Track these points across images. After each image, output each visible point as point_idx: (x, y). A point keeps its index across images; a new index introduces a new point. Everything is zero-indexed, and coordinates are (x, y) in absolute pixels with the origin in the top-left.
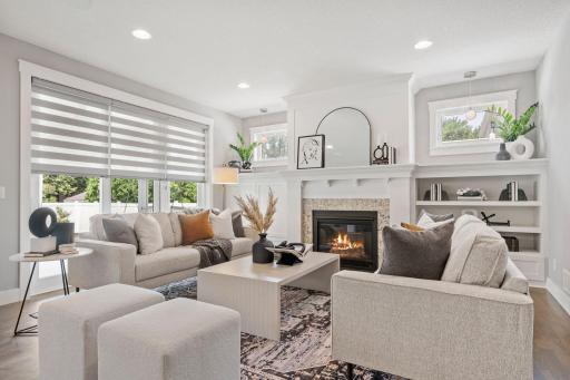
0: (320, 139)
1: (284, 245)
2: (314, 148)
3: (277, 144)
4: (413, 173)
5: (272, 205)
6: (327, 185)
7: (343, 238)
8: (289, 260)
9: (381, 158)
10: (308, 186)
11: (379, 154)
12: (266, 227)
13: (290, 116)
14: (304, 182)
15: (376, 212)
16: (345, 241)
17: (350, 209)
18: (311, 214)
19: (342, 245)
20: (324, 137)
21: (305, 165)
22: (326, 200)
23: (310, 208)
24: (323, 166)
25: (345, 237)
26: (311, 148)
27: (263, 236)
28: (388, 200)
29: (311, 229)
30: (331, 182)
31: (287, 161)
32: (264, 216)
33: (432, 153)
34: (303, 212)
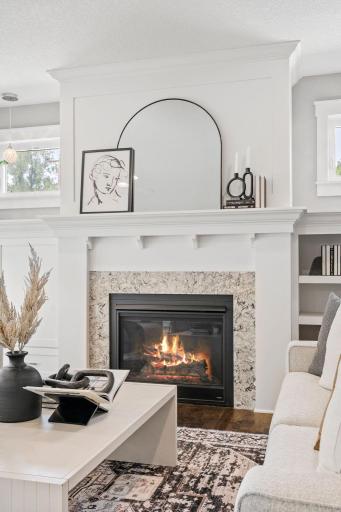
0: (124, 156)
1: (63, 375)
2: (115, 172)
3: (26, 176)
4: (297, 225)
5: (37, 286)
6: (138, 245)
7: (170, 344)
8: (77, 411)
9: (242, 196)
10: (100, 247)
11: (236, 189)
12: (25, 337)
13: (65, 112)
14: (93, 240)
15: (230, 298)
16: (175, 349)
17: (182, 290)
18: (106, 300)
19: (169, 357)
20: (132, 151)
21: (94, 206)
22: (136, 274)
23: (104, 289)
24: (131, 209)
25: (175, 341)
26: (108, 174)
27: (17, 358)
28: (253, 274)
29: (106, 331)
30: (145, 239)
31: (59, 198)
32: (19, 311)
33: (321, 192)
34: (91, 298)
